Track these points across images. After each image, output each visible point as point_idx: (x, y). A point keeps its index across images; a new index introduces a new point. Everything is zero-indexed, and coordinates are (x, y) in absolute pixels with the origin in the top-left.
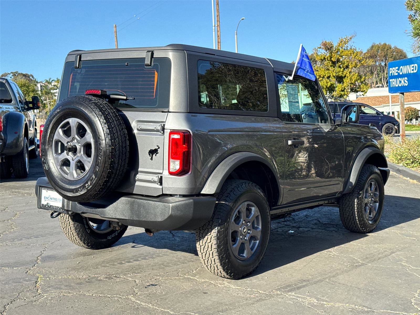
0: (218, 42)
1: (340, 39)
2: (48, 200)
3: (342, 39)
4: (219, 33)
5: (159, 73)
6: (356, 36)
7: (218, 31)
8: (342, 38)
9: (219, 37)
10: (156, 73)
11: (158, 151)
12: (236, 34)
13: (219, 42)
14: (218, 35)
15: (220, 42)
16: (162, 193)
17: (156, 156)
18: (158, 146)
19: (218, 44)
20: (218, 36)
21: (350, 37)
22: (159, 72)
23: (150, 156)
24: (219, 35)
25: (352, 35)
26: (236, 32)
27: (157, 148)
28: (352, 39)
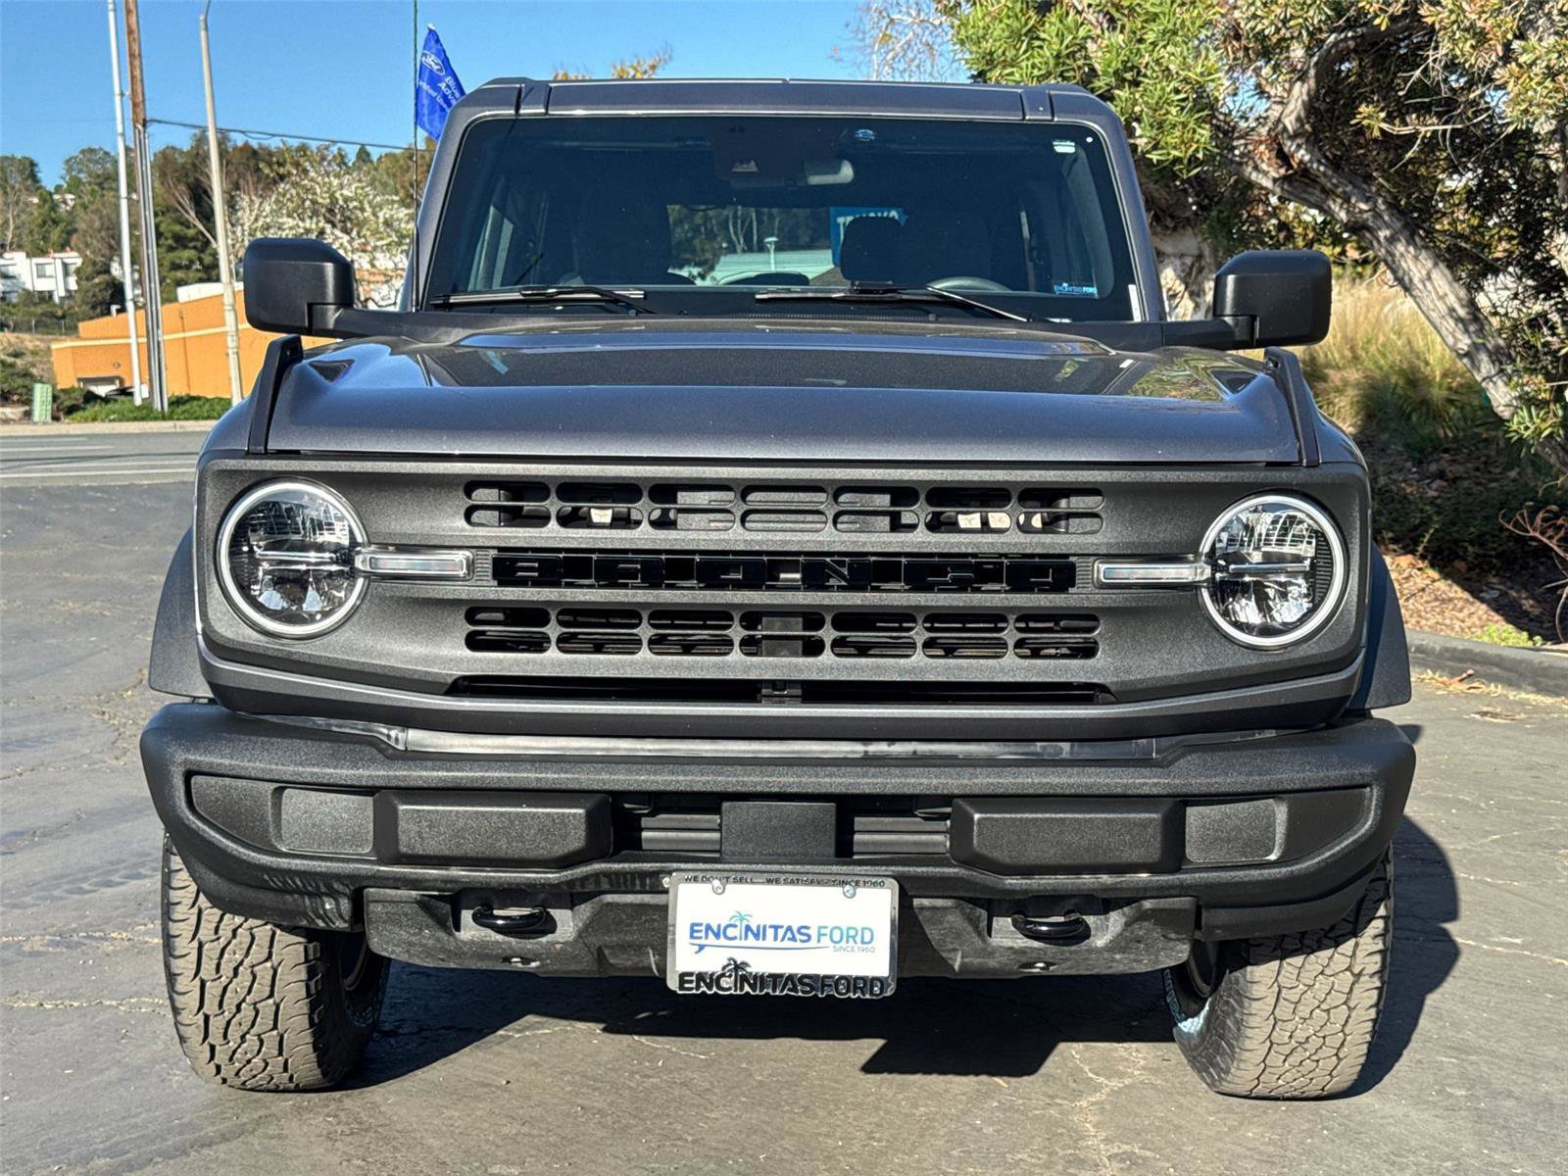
0: (132, 55)
1: (615, 68)
3: (622, 70)
4: (134, 18)
6: (671, 58)
7: (129, 12)
8: (622, 64)
9: (136, 35)
12: (202, 26)
13: (137, 53)
14: (129, 26)
15: (140, 55)
19: (131, 63)
20: (130, 32)
21: (651, 62)
24: (134, 26)
25: (658, 54)
26: (202, 18)
28: (657, 71)
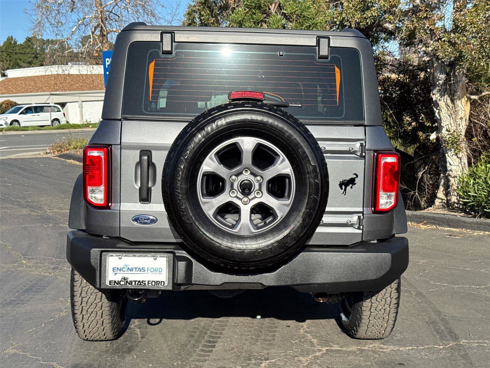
2: (121, 272)
5: (342, 70)
10: (337, 69)
11: (355, 181)
16: (360, 240)
17: (351, 187)
18: (355, 174)
22: (342, 67)
23: (342, 189)
27: (355, 176)
